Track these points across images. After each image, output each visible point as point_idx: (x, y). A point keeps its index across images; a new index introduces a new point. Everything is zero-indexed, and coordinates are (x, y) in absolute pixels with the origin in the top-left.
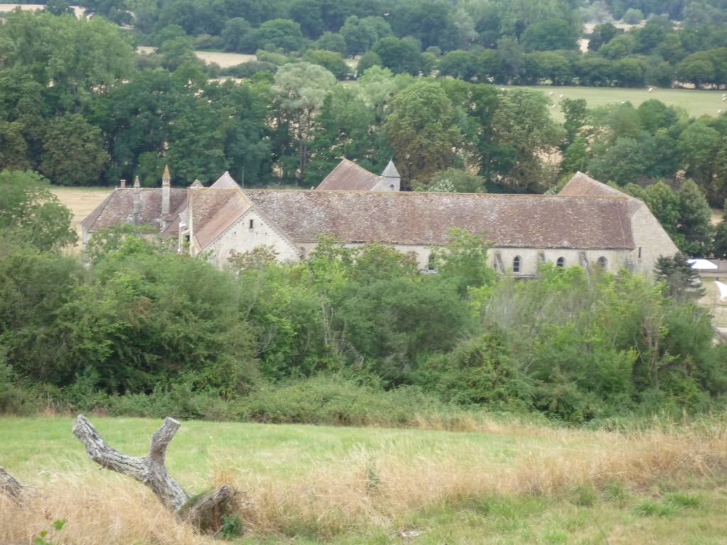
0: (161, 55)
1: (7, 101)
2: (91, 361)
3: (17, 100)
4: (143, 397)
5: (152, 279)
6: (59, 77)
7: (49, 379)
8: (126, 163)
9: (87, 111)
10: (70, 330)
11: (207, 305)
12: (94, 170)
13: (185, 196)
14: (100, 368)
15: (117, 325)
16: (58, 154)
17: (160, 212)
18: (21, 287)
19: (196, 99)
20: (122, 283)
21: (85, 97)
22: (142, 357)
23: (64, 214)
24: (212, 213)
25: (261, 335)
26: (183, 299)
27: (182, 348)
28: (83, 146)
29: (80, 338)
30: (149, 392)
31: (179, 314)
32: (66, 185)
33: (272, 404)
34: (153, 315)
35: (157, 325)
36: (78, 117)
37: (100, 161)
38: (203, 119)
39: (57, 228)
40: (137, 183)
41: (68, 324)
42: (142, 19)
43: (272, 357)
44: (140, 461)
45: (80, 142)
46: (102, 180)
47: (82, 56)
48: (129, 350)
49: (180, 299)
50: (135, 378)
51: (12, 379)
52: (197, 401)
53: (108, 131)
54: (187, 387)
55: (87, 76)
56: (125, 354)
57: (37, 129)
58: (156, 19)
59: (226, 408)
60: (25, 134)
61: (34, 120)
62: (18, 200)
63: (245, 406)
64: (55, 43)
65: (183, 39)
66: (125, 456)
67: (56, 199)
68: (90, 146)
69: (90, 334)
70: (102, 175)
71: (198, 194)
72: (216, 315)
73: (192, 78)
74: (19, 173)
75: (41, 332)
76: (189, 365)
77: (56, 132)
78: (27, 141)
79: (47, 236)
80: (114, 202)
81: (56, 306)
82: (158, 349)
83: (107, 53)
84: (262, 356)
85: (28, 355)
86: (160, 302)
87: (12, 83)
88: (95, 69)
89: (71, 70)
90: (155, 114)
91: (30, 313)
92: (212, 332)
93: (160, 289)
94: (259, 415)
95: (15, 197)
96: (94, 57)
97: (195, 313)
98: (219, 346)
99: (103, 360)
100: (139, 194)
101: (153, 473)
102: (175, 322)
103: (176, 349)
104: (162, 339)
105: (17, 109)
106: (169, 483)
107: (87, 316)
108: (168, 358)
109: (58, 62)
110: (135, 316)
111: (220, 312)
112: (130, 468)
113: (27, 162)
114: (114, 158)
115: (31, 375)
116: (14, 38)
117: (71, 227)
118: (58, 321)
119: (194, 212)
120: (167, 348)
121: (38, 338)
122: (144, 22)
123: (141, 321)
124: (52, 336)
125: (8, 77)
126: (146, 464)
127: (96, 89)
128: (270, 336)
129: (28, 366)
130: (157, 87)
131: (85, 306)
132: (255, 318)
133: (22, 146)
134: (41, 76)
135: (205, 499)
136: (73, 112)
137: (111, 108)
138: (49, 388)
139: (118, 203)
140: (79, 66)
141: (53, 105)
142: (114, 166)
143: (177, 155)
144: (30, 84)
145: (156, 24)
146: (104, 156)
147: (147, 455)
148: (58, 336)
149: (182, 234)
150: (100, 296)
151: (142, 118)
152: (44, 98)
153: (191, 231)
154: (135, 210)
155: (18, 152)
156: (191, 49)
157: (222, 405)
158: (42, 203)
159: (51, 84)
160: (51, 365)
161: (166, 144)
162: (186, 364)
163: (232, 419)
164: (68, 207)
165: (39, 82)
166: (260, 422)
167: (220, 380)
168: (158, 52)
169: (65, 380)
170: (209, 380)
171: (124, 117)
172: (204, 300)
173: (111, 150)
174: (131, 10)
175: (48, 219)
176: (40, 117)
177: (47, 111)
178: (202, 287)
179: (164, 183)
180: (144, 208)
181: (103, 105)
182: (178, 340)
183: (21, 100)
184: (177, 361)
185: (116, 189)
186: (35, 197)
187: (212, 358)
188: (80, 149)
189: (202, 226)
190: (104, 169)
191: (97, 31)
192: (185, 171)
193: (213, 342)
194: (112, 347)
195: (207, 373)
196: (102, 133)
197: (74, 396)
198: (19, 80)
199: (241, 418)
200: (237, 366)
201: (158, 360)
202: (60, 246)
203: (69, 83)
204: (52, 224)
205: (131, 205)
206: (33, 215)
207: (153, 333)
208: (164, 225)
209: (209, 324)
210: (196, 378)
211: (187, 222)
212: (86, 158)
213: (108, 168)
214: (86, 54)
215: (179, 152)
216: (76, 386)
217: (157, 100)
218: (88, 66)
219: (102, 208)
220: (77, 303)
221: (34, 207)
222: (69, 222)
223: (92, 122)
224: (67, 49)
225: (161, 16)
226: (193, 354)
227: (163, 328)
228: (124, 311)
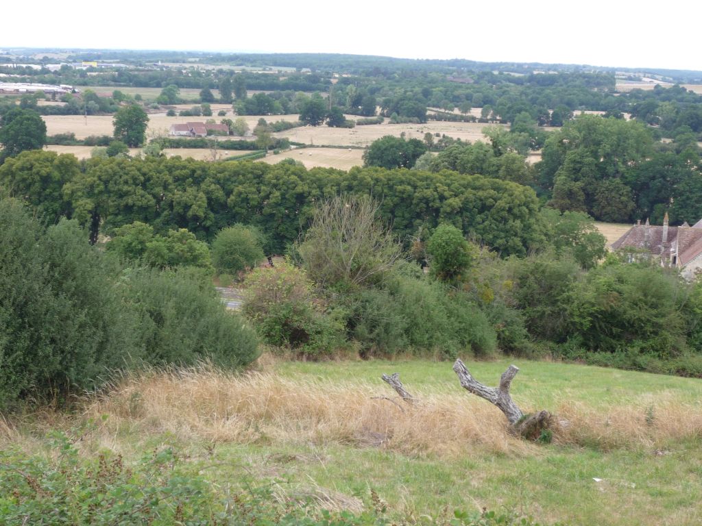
0: (675, 144)
1: (574, 169)
2: (578, 330)
3: (580, 169)
4: (609, 354)
5: (621, 280)
6: (607, 156)
7: (551, 338)
8: (646, 210)
9: (623, 177)
10: (566, 310)
11: (654, 300)
12: (625, 213)
13: (677, 232)
14: (584, 334)
15: (595, 308)
16: (604, 202)
17: (661, 241)
18: (538, 282)
19: (692, 171)
20: (600, 283)
21: (622, 168)
22: (611, 329)
23: (601, 239)
24: (691, 243)
25: (690, 320)
26: (639, 295)
27: (636, 325)
28: (620, 198)
29: (571, 315)
30: (613, 351)
31: (637, 305)
32: (608, 222)
33: (691, 365)
34: (619, 304)
35: (621, 310)
36: (618, 180)
37: (629, 208)
38: (696, 184)
39: (596, 248)
40: (647, 223)
41: (565, 306)
42: (666, 122)
43: (696, 335)
44: (493, 390)
45: (618, 196)
46: (630, 220)
47: (622, 143)
48: (603, 325)
49: (637, 295)
50: (606, 342)
51: (526, 337)
52: (642, 359)
53: (636, 190)
54: (636, 350)
55: (624, 156)
56: (600, 327)
57: (592, 187)
58: (674, 121)
59: (660, 365)
60: (584, 190)
61: (590, 181)
62: (574, 230)
63: (672, 365)
64: (605, 135)
65: (690, 134)
66: (483, 387)
67: (597, 230)
68: (623, 198)
69: (578, 313)
70: (630, 216)
71: (683, 231)
72: (660, 306)
73: (691, 159)
74: (575, 213)
75: (548, 310)
76: (640, 336)
77: (603, 189)
78: (585, 193)
79: (590, 252)
80: (632, 234)
81: (558, 294)
82: (622, 326)
83: (637, 142)
84: (689, 335)
85: (540, 323)
86: (624, 296)
87: (578, 158)
88: (629, 151)
89: (615, 153)
90: (665, 180)
91: (542, 297)
92: (656, 316)
93: (624, 288)
94: (682, 372)
95: (571, 227)
96: (629, 144)
97: (646, 305)
98: (660, 326)
99: (585, 329)
100: (648, 229)
101: (501, 399)
102: (632, 308)
103: (632, 326)
104: (624, 319)
105: (580, 174)
106: (511, 406)
107: (576, 302)
108: (627, 331)
109: (606, 147)
110: (608, 303)
111: (663, 305)
112: (487, 394)
113: (584, 207)
114: (639, 207)
115: (540, 336)
116: (580, 132)
117: (605, 248)
118: (559, 303)
119: (679, 242)
120: (627, 325)
121: (546, 313)
122: (667, 123)
123: (611, 307)
124: (555, 313)
125: (576, 155)
126: (497, 392)
127: (629, 163)
128: (696, 322)
129: (539, 330)
130: (668, 163)
131: (576, 295)
132: (687, 310)
133: (582, 197)
134: (595, 155)
135: (531, 418)
136: (614, 177)
137: (638, 176)
138: (551, 344)
139: (635, 234)
140: (619, 148)
141: (602, 173)
142: (639, 211)
143: (678, 206)
144: (589, 159)
145: (674, 124)
146: (632, 205)
147: (498, 386)
148: (559, 313)
149: (672, 255)
150: (585, 290)
151: (658, 183)
152: (597, 168)
153: (677, 253)
154: (645, 239)
155: (579, 200)
156: (695, 141)
157: (658, 363)
158: (589, 232)
159: (602, 160)
160: (553, 330)
161: (672, 200)
162: (638, 335)
163: (664, 373)
164: (604, 235)
165: (595, 158)
166: (682, 376)
167: (659, 347)
168: (674, 142)
169: (561, 340)
170: (652, 347)
171: (646, 181)
172: (653, 296)
173: (637, 202)
174: (659, 116)
175: (591, 242)
176: (594, 180)
177: (598, 176)
178: (652, 288)
179: (664, 223)
180: (651, 238)
181: (633, 173)
182: (634, 321)
183: (583, 169)
184: (633, 333)
185: (635, 225)
186: (584, 228)
187: (656, 333)
188: (618, 200)
189: (684, 251)
190: (632, 213)
191: (632, 128)
192: (683, 216)
193: (657, 323)
194: (591, 322)
195: (651, 342)
196: (632, 191)
197: (565, 350)
198: (582, 157)
199: (670, 372)
200: (671, 339)
201: (621, 332)
202: (598, 259)
203: (613, 159)
204: (594, 245)
205: (643, 235)
206: (583, 239)
207: (619, 315)
208: (663, 249)
209: (654, 312)
210: (644, 345)
211: (675, 248)
212: (621, 206)
213: (634, 212)
214: (624, 142)
215: (679, 204)
216: (567, 344)
217: (667, 171)
218: (625, 149)
219: (625, 237)
220: (571, 293)
221: (584, 234)
222: (604, 245)
223: (626, 184)
224: (612, 139)
225: (678, 120)
226: (643, 330)
227: (625, 312)
228: (601, 299)
